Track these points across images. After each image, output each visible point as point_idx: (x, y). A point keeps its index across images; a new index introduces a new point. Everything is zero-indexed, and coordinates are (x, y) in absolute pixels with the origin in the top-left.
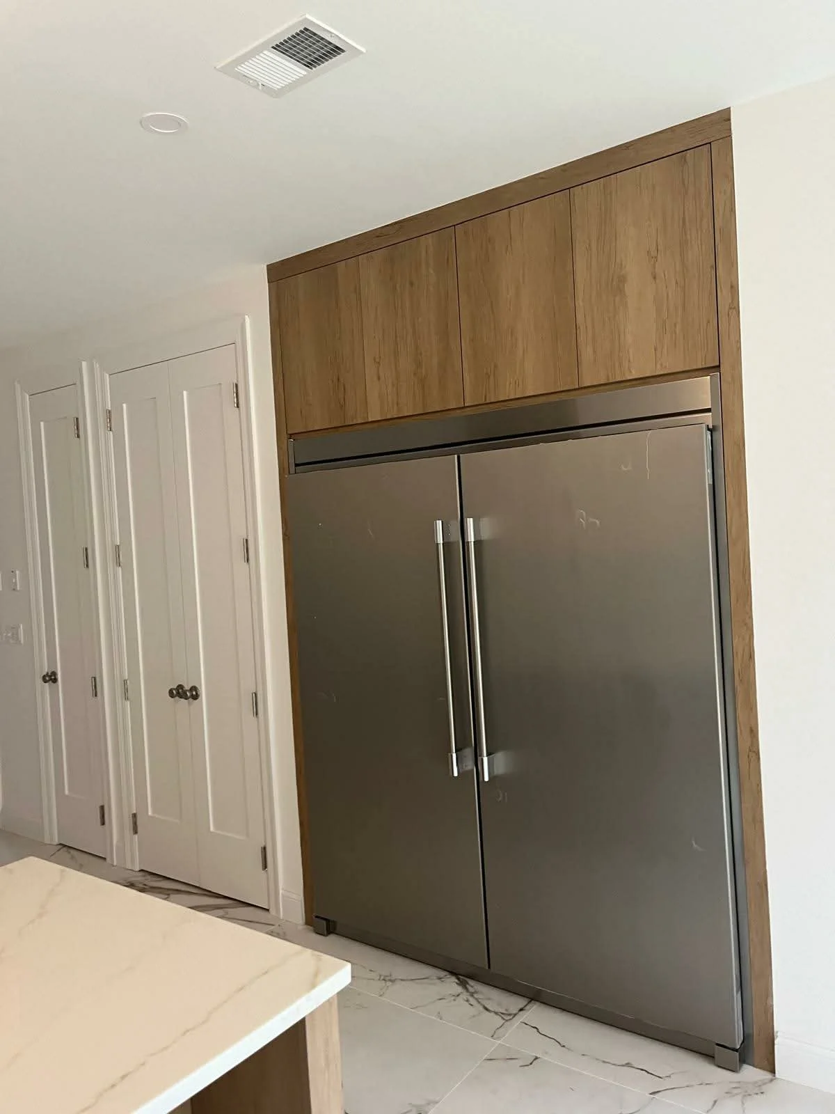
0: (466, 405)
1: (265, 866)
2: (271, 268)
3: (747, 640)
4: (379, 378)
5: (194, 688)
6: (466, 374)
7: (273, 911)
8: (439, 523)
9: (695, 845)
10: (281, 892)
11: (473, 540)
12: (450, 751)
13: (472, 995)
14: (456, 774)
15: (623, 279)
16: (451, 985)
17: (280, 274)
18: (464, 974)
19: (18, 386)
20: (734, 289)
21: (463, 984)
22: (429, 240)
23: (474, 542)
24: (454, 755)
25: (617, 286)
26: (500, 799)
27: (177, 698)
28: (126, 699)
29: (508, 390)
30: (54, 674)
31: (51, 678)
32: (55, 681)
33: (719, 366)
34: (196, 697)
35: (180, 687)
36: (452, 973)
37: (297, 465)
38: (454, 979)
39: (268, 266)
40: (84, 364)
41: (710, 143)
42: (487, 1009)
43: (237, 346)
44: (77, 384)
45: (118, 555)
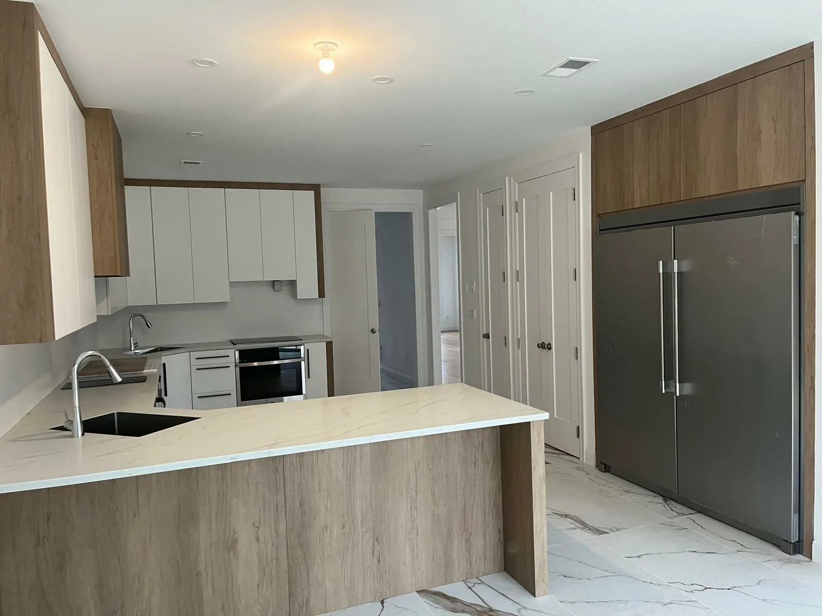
0: (681, 199)
1: (578, 436)
2: (593, 129)
3: (812, 329)
4: (640, 185)
5: (549, 344)
6: (682, 184)
7: (581, 459)
8: (661, 262)
9: (777, 435)
10: (585, 449)
11: (676, 272)
12: (661, 380)
13: (668, 505)
14: (664, 392)
15: (760, 132)
16: (660, 500)
17: (597, 130)
18: (667, 496)
19: (478, 190)
20: (813, 138)
21: (666, 501)
22: (668, 111)
23: (678, 273)
24: (663, 382)
25: (756, 136)
26: (685, 407)
27: (541, 348)
28: (519, 348)
29: (702, 192)
30: (488, 334)
31: (487, 336)
32: (489, 338)
33: (805, 180)
34: (550, 349)
35: (543, 343)
36: (662, 496)
37: (600, 230)
38: (662, 498)
39: (591, 127)
40: (507, 178)
41: (804, 60)
42: (672, 510)
43: (575, 168)
44: (502, 189)
45: (518, 275)
